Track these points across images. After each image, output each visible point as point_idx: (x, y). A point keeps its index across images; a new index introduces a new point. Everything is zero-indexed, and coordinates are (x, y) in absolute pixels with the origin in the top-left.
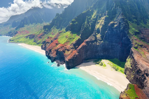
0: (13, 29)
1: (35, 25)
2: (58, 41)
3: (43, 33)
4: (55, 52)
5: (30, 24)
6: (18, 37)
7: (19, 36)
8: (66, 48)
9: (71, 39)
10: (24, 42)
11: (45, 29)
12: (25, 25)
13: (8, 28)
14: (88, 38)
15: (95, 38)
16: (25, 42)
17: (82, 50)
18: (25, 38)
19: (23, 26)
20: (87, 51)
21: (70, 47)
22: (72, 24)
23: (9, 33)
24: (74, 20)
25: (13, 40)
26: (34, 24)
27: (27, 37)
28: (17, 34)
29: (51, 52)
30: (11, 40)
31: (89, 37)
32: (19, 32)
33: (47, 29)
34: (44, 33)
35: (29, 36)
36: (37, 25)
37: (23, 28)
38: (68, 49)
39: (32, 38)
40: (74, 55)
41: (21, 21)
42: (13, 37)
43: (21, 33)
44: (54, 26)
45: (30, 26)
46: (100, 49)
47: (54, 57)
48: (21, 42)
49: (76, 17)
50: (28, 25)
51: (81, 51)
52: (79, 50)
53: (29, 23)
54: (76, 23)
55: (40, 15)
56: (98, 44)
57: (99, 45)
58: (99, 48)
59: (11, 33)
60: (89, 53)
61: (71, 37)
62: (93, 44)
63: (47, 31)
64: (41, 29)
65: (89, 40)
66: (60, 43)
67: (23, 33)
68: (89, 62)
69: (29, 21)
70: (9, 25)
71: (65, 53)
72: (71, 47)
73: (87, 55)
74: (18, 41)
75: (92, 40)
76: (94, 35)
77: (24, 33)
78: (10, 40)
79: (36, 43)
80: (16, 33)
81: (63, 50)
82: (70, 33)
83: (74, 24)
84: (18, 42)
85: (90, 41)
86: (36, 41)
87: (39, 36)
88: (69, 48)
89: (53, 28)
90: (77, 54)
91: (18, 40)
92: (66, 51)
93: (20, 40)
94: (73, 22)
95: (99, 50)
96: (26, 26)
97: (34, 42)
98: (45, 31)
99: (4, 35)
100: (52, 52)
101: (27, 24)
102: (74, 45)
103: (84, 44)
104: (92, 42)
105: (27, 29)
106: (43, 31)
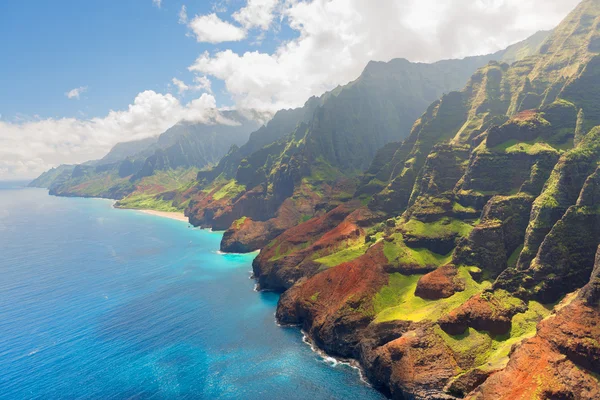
0: (123, 180)
1: (182, 171)
2: (214, 197)
3: (195, 187)
5: (168, 168)
6: (137, 199)
7: (139, 197)
8: (219, 205)
9: (233, 193)
11: (201, 180)
12: (155, 171)
13: (109, 176)
16: (153, 207)
18: (153, 200)
19: (151, 173)
21: (226, 204)
22: (238, 172)
23: (113, 190)
24: (246, 160)
25: (124, 205)
26: (180, 168)
27: (158, 197)
28: (134, 193)
32: (138, 187)
33: (204, 180)
35: (162, 194)
37: (149, 177)
38: (222, 207)
39: (170, 199)
40: (225, 213)
41: (148, 160)
42: (123, 199)
43: (145, 191)
45: (168, 173)
48: (144, 207)
49: (250, 156)
50: (165, 170)
51: (237, 207)
52: (234, 206)
53: (167, 165)
54: (248, 166)
56: (265, 199)
57: (267, 200)
59: (117, 192)
61: (234, 190)
62: (258, 197)
63: (205, 183)
64: (192, 180)
66: (214, 200)
67: (149, 189)
69: (167, 161)
70: (111, 169)
71: (216, 213)
72: (228, 204)
74: (137, 206)
75: (257, 192)
77: (152, 191)
78: (118, 204)
79: (176, 208)
80: (130, 191)
82: (236, 183)
84: (138, 208)
85: (254, 193)
86: (176, 203)
87: (184, 194)
88: (225, 206)
90: (230, 211)
91: (136, 204)
92: (218, 209)
93: (142, 204)
94: (243, 164)
96: (158, 172)
97: (172, 206)
98: (200, 183)
99: (97, 196)
101: (162, 167)
102: (234, 200)
103: (244, 197)
104: (257, 194)
105: (161, 180)
106: (196, 183)
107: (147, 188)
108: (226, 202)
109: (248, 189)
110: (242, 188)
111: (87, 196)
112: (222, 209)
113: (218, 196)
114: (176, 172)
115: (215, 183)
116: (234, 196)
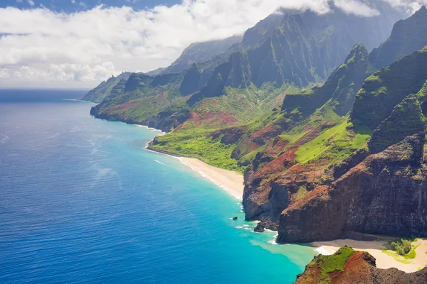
0: (181, 100)
1: (271, 91)
2: (296, 153)
3: (275, 124)
4: (269, 189)
5: (252, 85)
6: (186, 135)
7: (190, 132)
8: (305, 178)
9: (340, 150)
10: (197, 156)
11: (289, 110)
12: (226, 89)
13: (166, 94)
14: (386, 150)
15: (412, 152)
16: (201, 154)
17: (346, 188)
18: (206, 141)
19: (219, 92)
20: (367, 198)
21: (319, 177)
22: (361, 94)
23: (163, 115)
24: (377, 78)
25: (163, 143)
26: (268, 85)
27: (215, 136)
28: (185, 123)
29: (259, 186)
30: (159, 140)
31: (390, 147)
32: (195, 114)
33: (294, 112)
34: (279, 127)
35: (223, 131)
36: (280, 90)
37: (214, 99)
38: (309, 184)
39: (232, 142)
40: (313, 201)
41: (217, 70)
42: (169, 133)
43: (203, 121)
44: (330, 100)
45: (246, 94)
46: (423, 200)
47: (259, 204)
48: (189, 153)
49: (386, 69)
50: (243, 87)
51: (343, 190)
52: (335, 188)
53: (246, 78)
54: (380, 91)
55: (309, 46)
56: (417, 177)
57: (421, 181)
58: (420, 192)
59: (167, 119)
60: (376, 205)
61: (343, 144)
62: (398, 173)
63: (296, 117)
64: (274, 110)
65: (385, 157)
66: (297, 162)
67: (210, 120)
68: (370, 239)
69: (246, 72)
70: (173, 82)
71: (294, 195)
72: (325, 178)
73: (368, 211)
74: (179, 149)
75: (396, 158)
76: (411, 142)
77: (213, 122)
78: (155, 142)
79: (236, 162)
80: (182, 120)
81: (290, 181)
82: (348, 128)
83: (373, 92)
84: (179, 152)
85: (388, 160)
86: (239, 152)
87: (255, 135)
88: (317, 180)
89: (323, 110)
90: (325, 197)
91: (180, 144)
92: (301, 187)
93: (189, 146)
94: (370, 86)
95: (420, 200)
96: (231, 91)
97: (232, 157)
98: (286, 116)
99: (141, 124)
100: (260, 188)
101: (240, 83)
102: (338, 171)
103: (361, 167)
104: (394, 164)
105: (233, 105)
106: (279, 116)
107: (207, 116)
108: (320, 173)
109: (374, 147)
110: (361, 141)
111: (130, 122)
112: (310, 187)
113: (306, 155)
114: (260, 92)
115: (313, 118)
116: (339, 161)
